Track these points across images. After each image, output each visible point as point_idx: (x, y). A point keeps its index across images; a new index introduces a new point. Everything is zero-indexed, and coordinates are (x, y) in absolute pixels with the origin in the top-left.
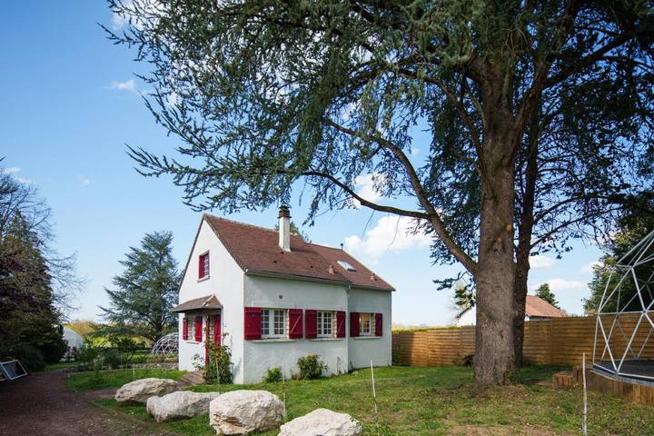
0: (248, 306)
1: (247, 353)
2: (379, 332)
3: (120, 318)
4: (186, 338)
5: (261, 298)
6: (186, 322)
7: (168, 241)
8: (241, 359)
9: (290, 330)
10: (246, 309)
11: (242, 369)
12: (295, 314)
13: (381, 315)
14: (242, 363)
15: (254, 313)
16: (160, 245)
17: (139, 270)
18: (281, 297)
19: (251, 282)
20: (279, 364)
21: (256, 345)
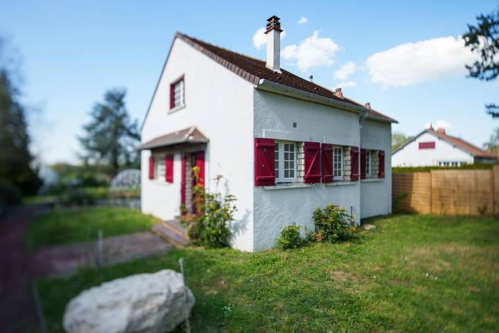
0: (259, 137)
1: (257, 204)
2: (381, 174)
3: (86, 159)
4: (152, 177)
5: (273, 126)
6: (153, 162)
7: (122, 96)
8: (248, 211)
9: (306, 171)
10: (258, 141)
11: (250, 225)
12: (311, 148)
13: (383, 152)
14: (251, 218)
15: (267, 147)
16: (117, 99)
17: (101, 120)
18: (295, 125)
19: (263, 102)
20: (293, 220)
21: (268, 193)
